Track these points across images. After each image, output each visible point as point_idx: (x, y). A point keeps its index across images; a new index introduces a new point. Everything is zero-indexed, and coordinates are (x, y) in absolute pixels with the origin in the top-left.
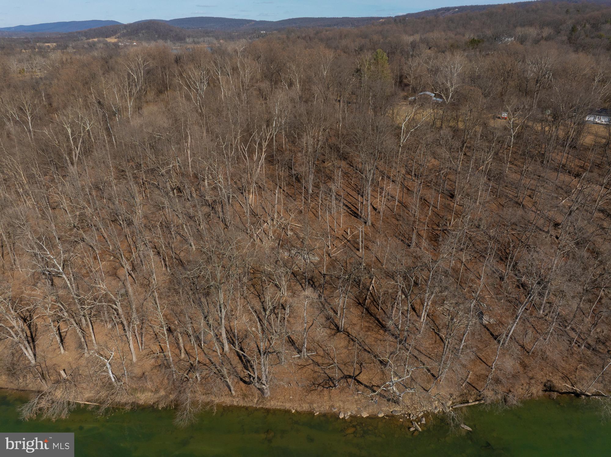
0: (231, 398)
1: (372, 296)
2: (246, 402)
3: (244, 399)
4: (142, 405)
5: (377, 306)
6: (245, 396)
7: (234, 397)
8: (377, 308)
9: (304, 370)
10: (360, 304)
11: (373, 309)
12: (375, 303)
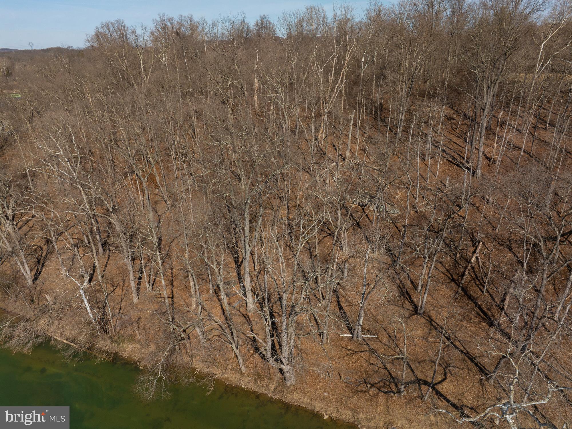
0: (238, 376)
1: (474, 271)
2: (258, 386)
3: (256, 380)
4: (124, 359)
5: (481, 287)
6: (258, 377)
7: (242, 375)
8: (480, 289)
9: (355, 357)
10: (453, 280)
11: (474, 290)
12: (478, 282)
